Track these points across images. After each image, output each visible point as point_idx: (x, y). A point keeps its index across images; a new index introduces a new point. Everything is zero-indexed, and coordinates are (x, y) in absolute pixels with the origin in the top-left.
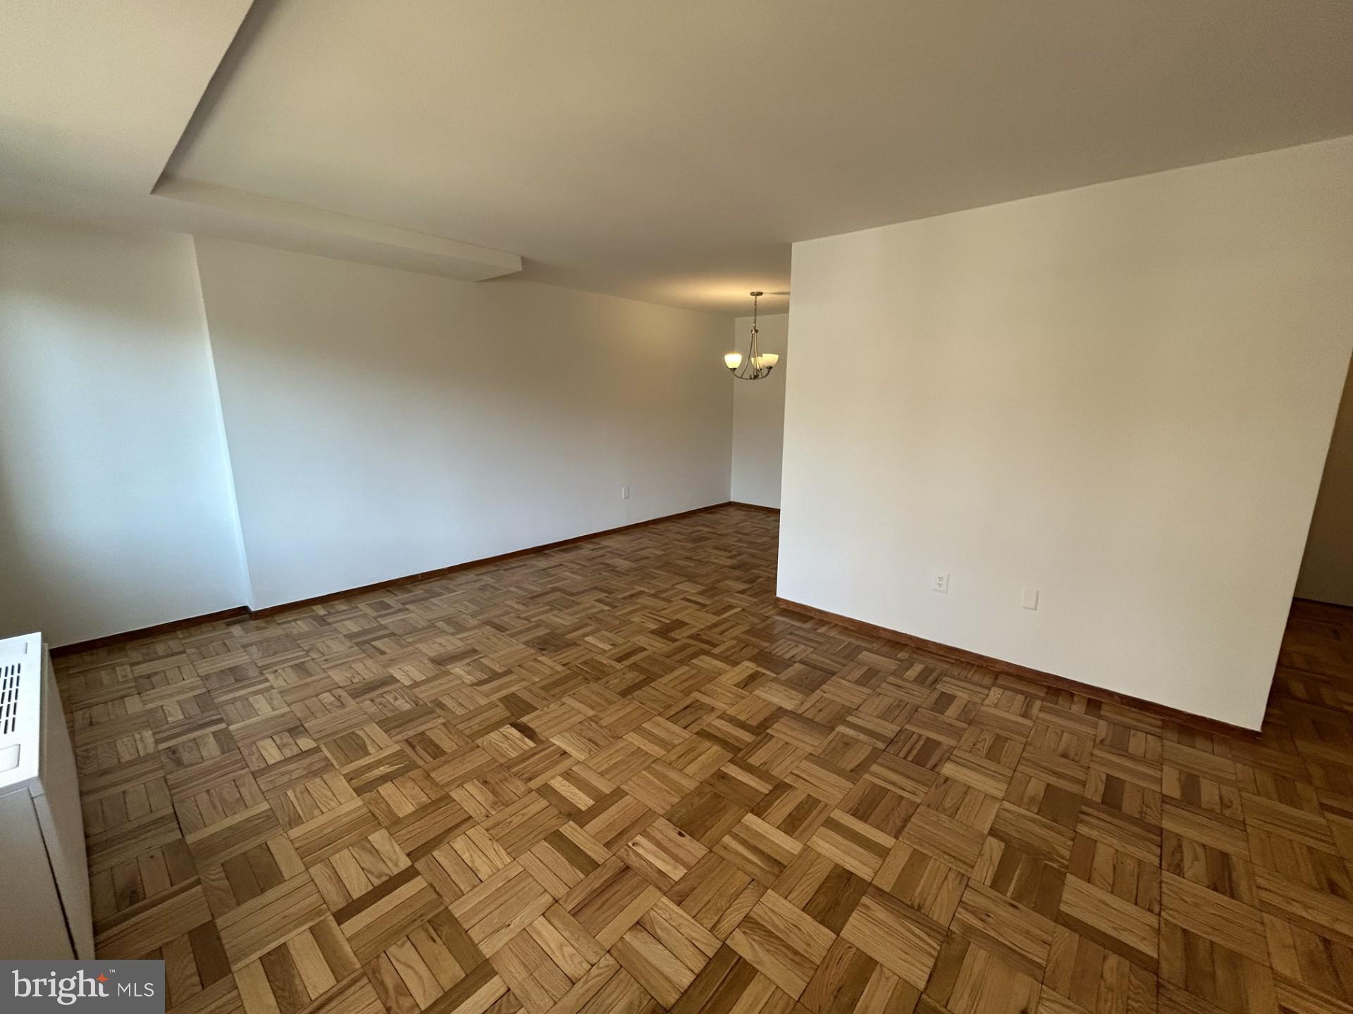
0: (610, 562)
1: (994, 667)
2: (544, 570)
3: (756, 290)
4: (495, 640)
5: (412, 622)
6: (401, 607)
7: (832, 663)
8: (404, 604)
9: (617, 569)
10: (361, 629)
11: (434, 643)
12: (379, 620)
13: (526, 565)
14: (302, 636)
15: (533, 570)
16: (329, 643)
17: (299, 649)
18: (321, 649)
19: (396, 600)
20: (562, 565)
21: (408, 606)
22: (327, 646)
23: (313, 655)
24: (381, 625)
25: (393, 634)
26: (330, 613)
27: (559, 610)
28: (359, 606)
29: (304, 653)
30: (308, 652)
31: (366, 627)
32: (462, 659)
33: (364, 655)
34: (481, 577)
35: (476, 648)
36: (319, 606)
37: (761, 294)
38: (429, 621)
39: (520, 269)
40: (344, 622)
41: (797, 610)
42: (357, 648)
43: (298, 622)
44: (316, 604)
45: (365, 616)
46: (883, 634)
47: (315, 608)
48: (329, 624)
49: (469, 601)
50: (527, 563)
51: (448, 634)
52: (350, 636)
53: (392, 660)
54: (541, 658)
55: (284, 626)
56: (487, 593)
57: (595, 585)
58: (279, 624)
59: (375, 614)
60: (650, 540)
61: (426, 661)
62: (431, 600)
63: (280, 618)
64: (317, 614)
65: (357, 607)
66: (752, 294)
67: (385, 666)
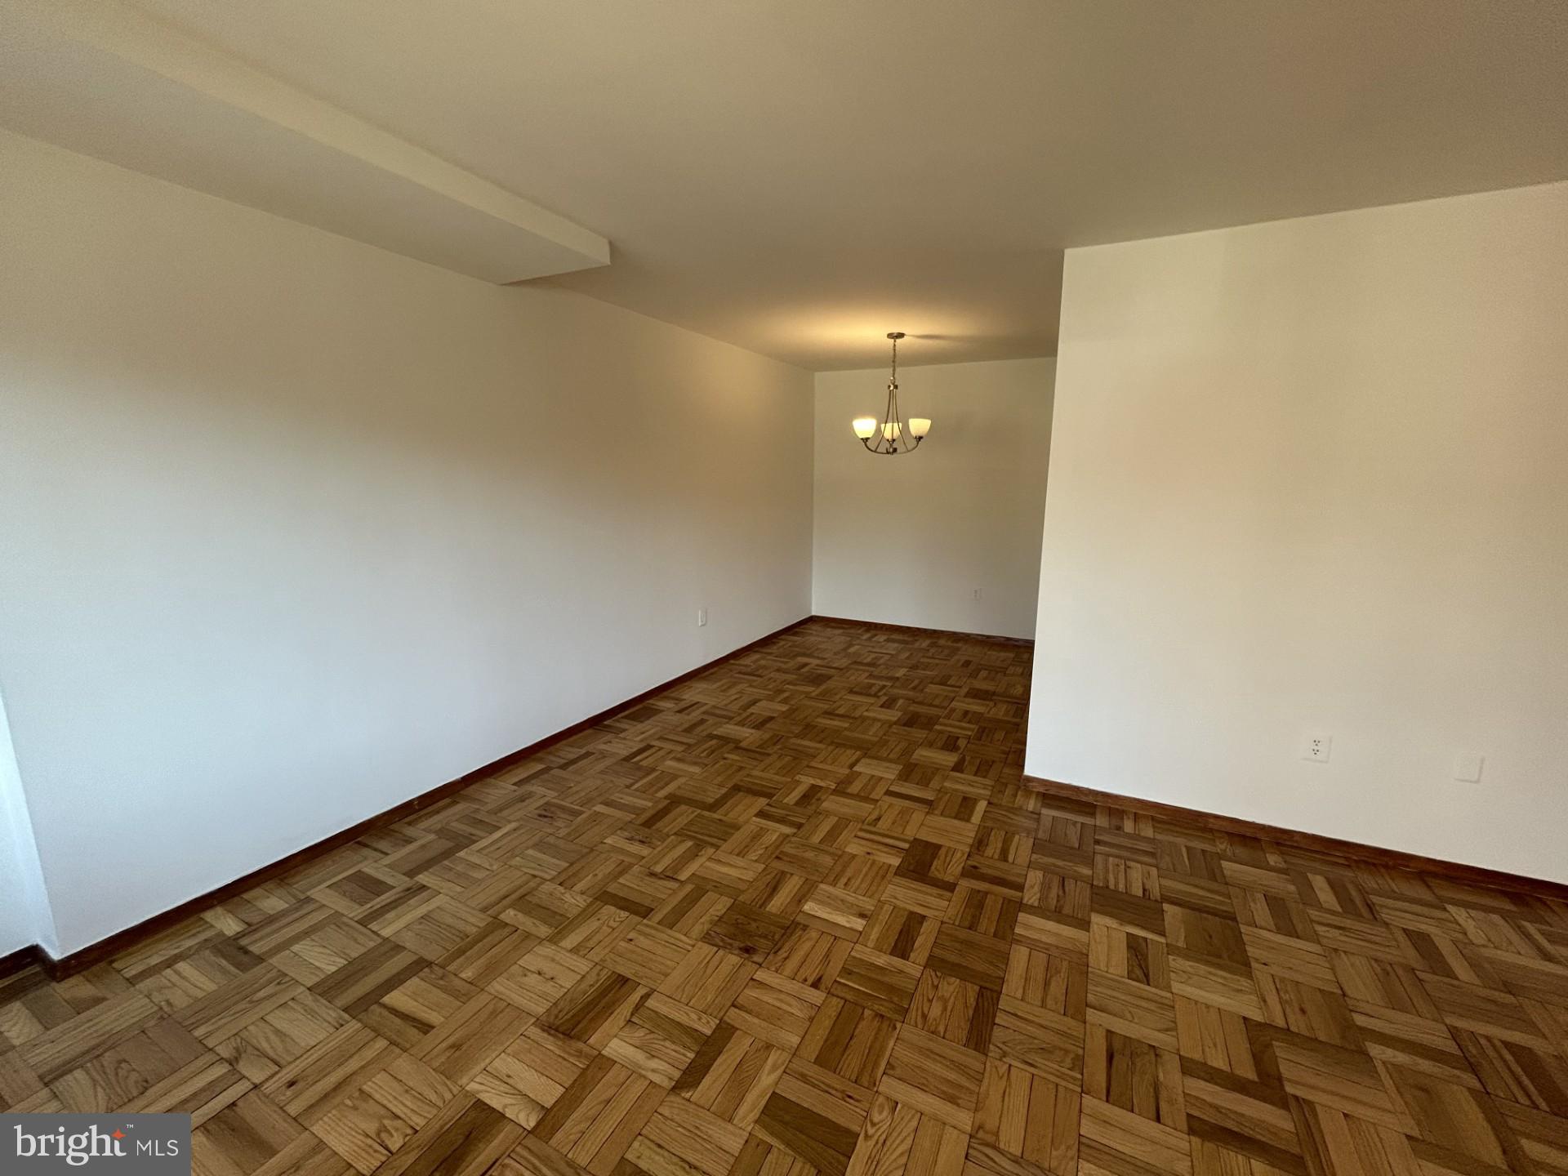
0: (719, 731)
1: (1408, 866)
2: (627, 759)
3: (896, 330)
4: (643, 941)
5: (450, 921)
6: (406, 882)
7: (1209, 895)
8: (411, 874)
9: (744, 744)
10: (342, 962)
11: (525, 972)
12: (374, 926)
13: (588, 754)
14: (207, 1009)
15: (608, 762)
16: (279, 1020)
17: (209, 1058)
18: (265, 1045)
19: (389, 866)
20: (649, 747)
21: (422, 878)
22: (277, 1032)
23: (255, 1072)
24: (386, 940)
25: (420, 965)
26: (251, 929)
27: (712, 845)
28: (314, 893)
29: (220, 1070)
30: (232, 1062)
31: (354, 955)
32: (609, 1010)
33: (381, 1044)
34: (528, 788)
35: (621, 970)
36: (219, 910)
37: (901, 335)
38: (484, 910)
39: (607, 261)
40: (296, 948)
41: (1063, 793)
42: (354, 1025)
43: (182, 966)
44: (211, 907)
45: (336, 919)
46: (1212, 824)
47: (208, 916)
48: (260, 959)
49: (535, 846)
50: (590, 748)
51: (541, 941)
52: (327, 988)
53: (456, 1046)
54: (760, 975)
55: (143, 986)
56: (559, 823)
57: (735, 780)
58: (131, 981)
59: (358, 912)
60: (751, 686)
61: (535, 1033)
62: (462, 854)
63: (132, 964)
64: (221, 934)
65: (308, 900)
66: (890, 336)
67: (449, 1072)
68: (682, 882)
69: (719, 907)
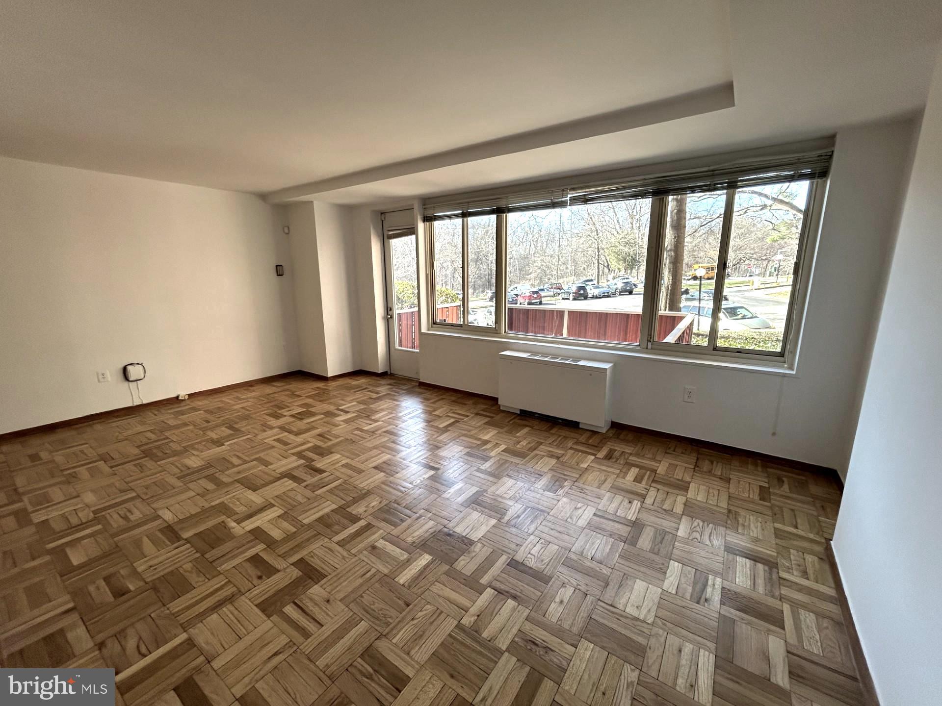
68: (490, 586)
69: (463, 563)
